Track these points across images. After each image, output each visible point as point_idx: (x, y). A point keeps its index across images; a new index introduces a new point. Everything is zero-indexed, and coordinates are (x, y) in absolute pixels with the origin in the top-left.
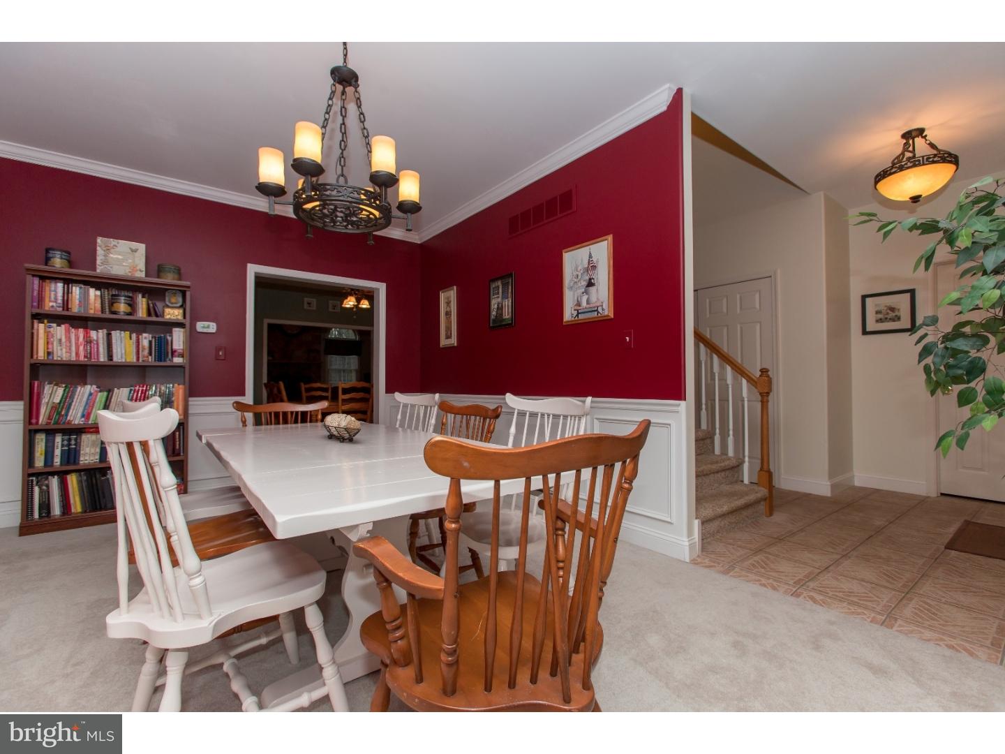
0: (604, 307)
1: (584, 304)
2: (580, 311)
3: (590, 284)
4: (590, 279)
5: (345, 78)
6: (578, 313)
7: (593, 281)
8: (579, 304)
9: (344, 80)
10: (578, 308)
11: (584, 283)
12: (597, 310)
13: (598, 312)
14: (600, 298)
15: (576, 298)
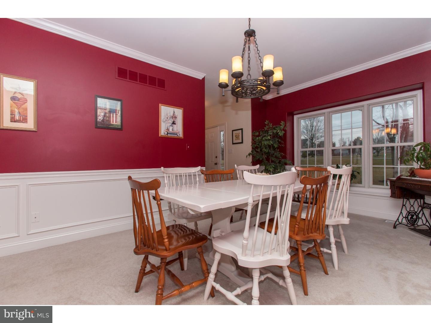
0: (180, 134)
1: (171, 130)
2: (168, 133)
3: (174, 123)
4: (174, 121)
5: (250, 34)
6: (168, 134)
7: (175, 122)
8: (168, 129)
9: (250, 35)
10: (168, 131)
11: (171, 122)
12: (177, 134)
13: (177, 135)
14: (178, 130)
15: (167, 127)
